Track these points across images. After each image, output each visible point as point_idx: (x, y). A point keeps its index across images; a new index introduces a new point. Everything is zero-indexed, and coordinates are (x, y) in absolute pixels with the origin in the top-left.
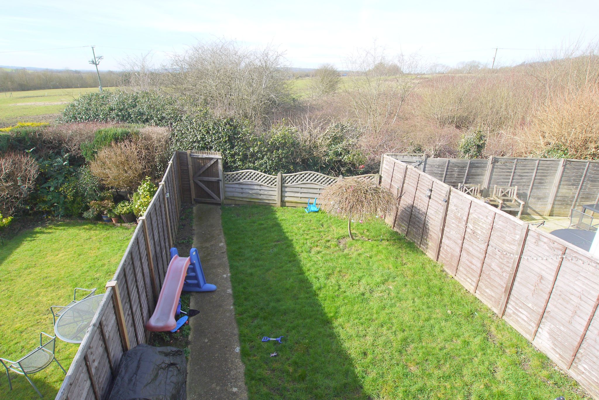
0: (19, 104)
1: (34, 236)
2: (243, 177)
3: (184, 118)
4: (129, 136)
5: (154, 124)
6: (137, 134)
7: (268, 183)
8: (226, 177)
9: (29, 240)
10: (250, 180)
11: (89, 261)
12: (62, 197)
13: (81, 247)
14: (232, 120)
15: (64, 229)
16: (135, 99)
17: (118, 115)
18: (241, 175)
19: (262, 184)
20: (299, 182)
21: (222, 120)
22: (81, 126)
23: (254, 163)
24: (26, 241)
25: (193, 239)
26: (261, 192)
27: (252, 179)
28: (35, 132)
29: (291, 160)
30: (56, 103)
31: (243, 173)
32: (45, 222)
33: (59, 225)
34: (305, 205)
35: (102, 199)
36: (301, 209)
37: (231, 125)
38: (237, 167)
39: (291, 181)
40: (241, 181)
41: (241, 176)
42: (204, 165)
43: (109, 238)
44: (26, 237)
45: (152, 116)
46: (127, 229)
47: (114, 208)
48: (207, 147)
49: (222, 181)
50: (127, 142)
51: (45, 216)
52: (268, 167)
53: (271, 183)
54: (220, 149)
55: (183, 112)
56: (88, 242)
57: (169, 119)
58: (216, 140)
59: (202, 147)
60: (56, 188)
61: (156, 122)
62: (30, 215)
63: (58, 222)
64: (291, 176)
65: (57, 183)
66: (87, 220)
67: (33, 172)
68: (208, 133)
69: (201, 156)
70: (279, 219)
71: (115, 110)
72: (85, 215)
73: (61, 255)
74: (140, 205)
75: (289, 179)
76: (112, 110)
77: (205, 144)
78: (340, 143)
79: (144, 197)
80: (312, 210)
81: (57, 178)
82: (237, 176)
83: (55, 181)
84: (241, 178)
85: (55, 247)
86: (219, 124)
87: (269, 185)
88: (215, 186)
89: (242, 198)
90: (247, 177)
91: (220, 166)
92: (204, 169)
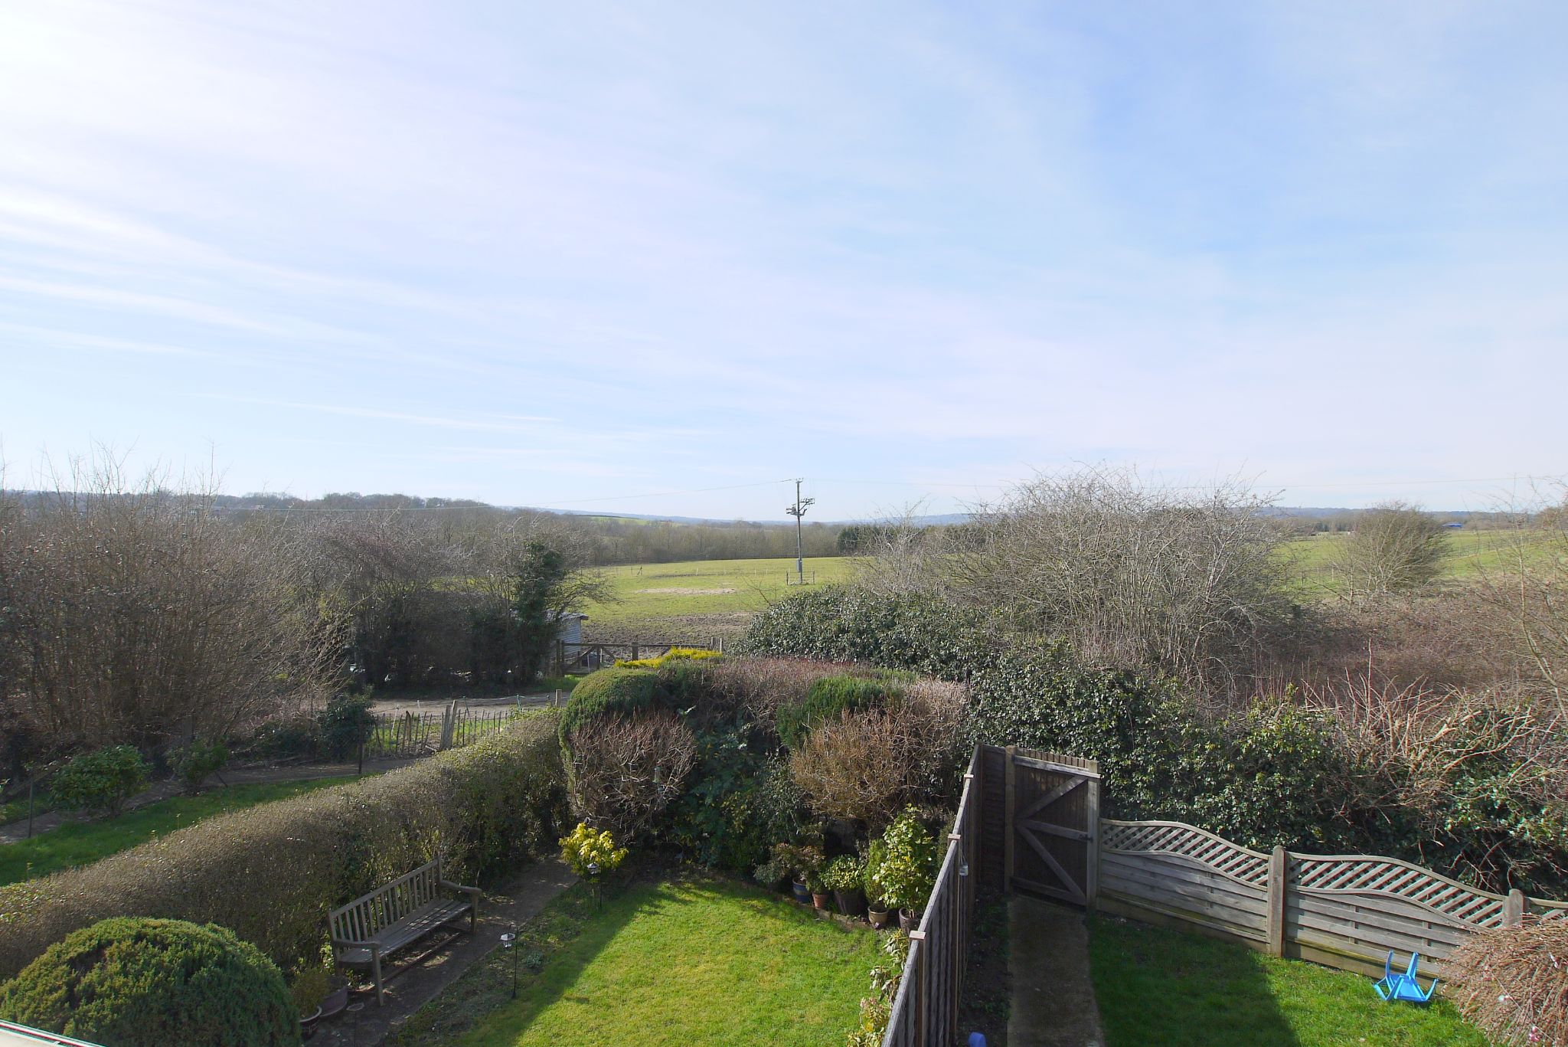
0: (650, 591)
1: (657, 903)
2: (1158, 840)
3: (1002, 661)
4: (880, 701)
5: (929, 669)
6: (898, 696)
7: (1237, 870)
8: (1106, 833)
9: (646, 912)
10: (1179, 853)
11: (759, 1000)
12: (723, 820)
13: (743, 957)
14: (1129, 675)
15: (713, 899)
16: (893, 608)
17: (853, 644)
18: (1152, 833)
19: (1220, 870)
20: (1349, 888)
21: (1102, 673)
22: (783, 664)
23: (1190, 801)
24: (641, 911)
25: (1008, 1006)
26: (1215, 896)
27: (1188, 852)
28: (700, 674)
29: (1314, 809)
30: (713, 592)
31: (1158, 828)
32: (678, 871)
33: (703, 887)
34: (1373, 971)
35: (802, 842)
36: (1358, 981)
37: (1126, 690)
38: (1135, 805)
39: (1320, 881)
40: (1152, 851)
41: (1152, 837)
42: (1048, 790)
43: (802, 945)
44: (641, 903)
45: (926, 649)
46: (845, 931)
47: (824, 871)
48: (1053, 740)
49: (1095, 841)
50: (874, 714)
51: (680, 856)
52: (1236, 820)
53: (1250, 874)
54: (1090, 750)
55: (1000, 646)
56: (759, 945)
57: (966, 661)
58: (1083, 725)
59: (1042, 737)
60: (718, 799)
61: (934, 666)
62: (654, 848)
63: (703, 878)
64: (1321, 863)
65: (719, 788)
66: (759, 886)
67: (685, 758)
68: (1061, 703)
69: (1040, 764)
70: (1283, 1002)
71: (848, 632)
72: (760, 873)
73: (702, 967)
74: (886, 877)
75: (1313, 873)
76: (842, 631)
77: (1051, 731)
78: (1495, 774)
79: (897, 857)
80: (1404, 994)
81: (720, 777)
82: (1138, 836)
83: (717, 783)
84: (1152, 844)
85: (692, 943)
86: (1095, 684)
87: (1243, 879)
88: (1074, 853)
89: (1152, 902)
90: (1170, 842)
91: (1093, 799)
92: (1047, 801)
